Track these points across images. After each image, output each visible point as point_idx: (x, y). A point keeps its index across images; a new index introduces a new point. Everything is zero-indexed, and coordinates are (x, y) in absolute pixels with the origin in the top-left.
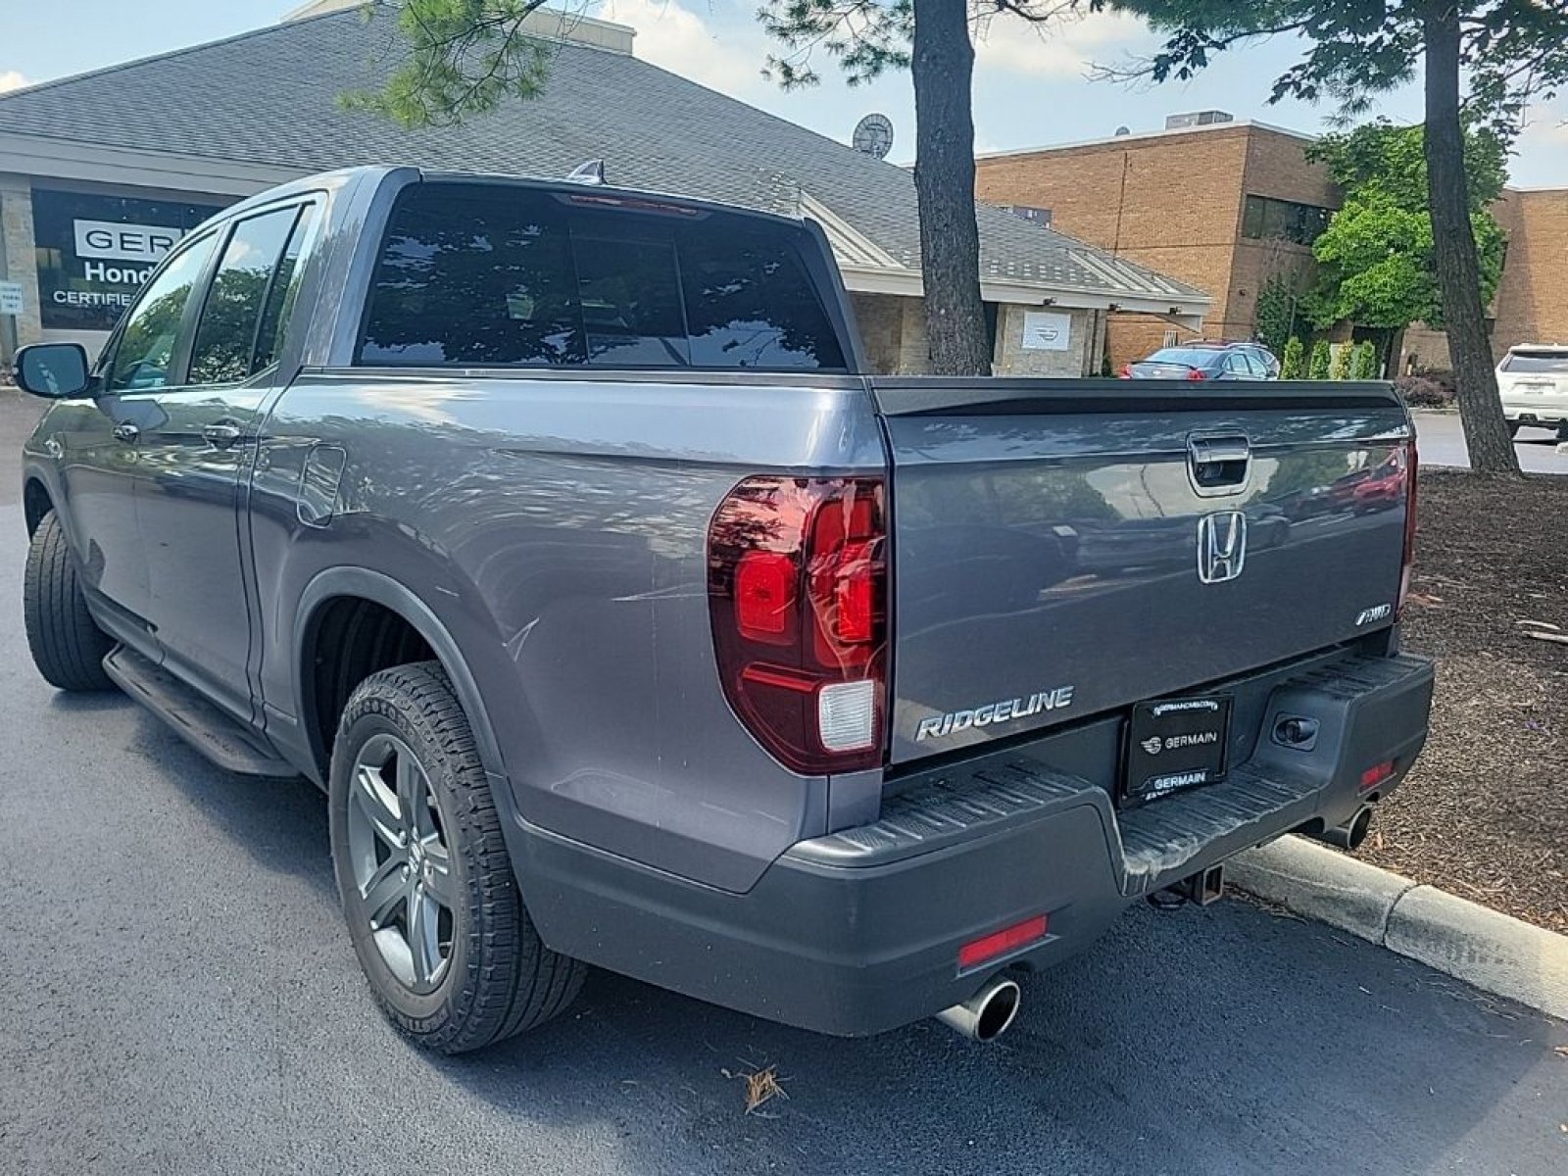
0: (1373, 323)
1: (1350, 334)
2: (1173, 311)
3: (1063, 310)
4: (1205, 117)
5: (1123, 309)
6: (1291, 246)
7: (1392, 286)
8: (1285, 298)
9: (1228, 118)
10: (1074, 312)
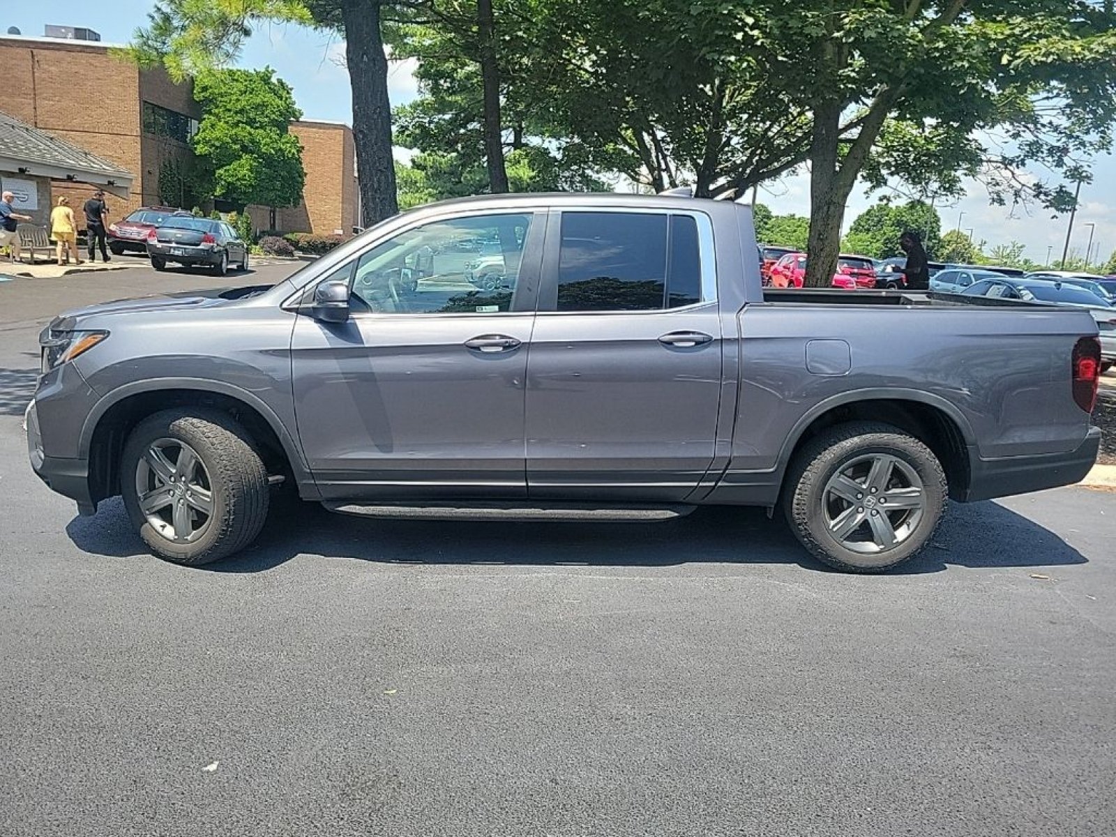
0: (240, 199)
1: (213, 205)
2: (110, 183)
3: (31, 177)
4: (80, 33)
5: (78, 179)
6: (174, 142)
7: (249, 176)
8: (175, 179)
9: (97, 38)
10: (39, 180)
